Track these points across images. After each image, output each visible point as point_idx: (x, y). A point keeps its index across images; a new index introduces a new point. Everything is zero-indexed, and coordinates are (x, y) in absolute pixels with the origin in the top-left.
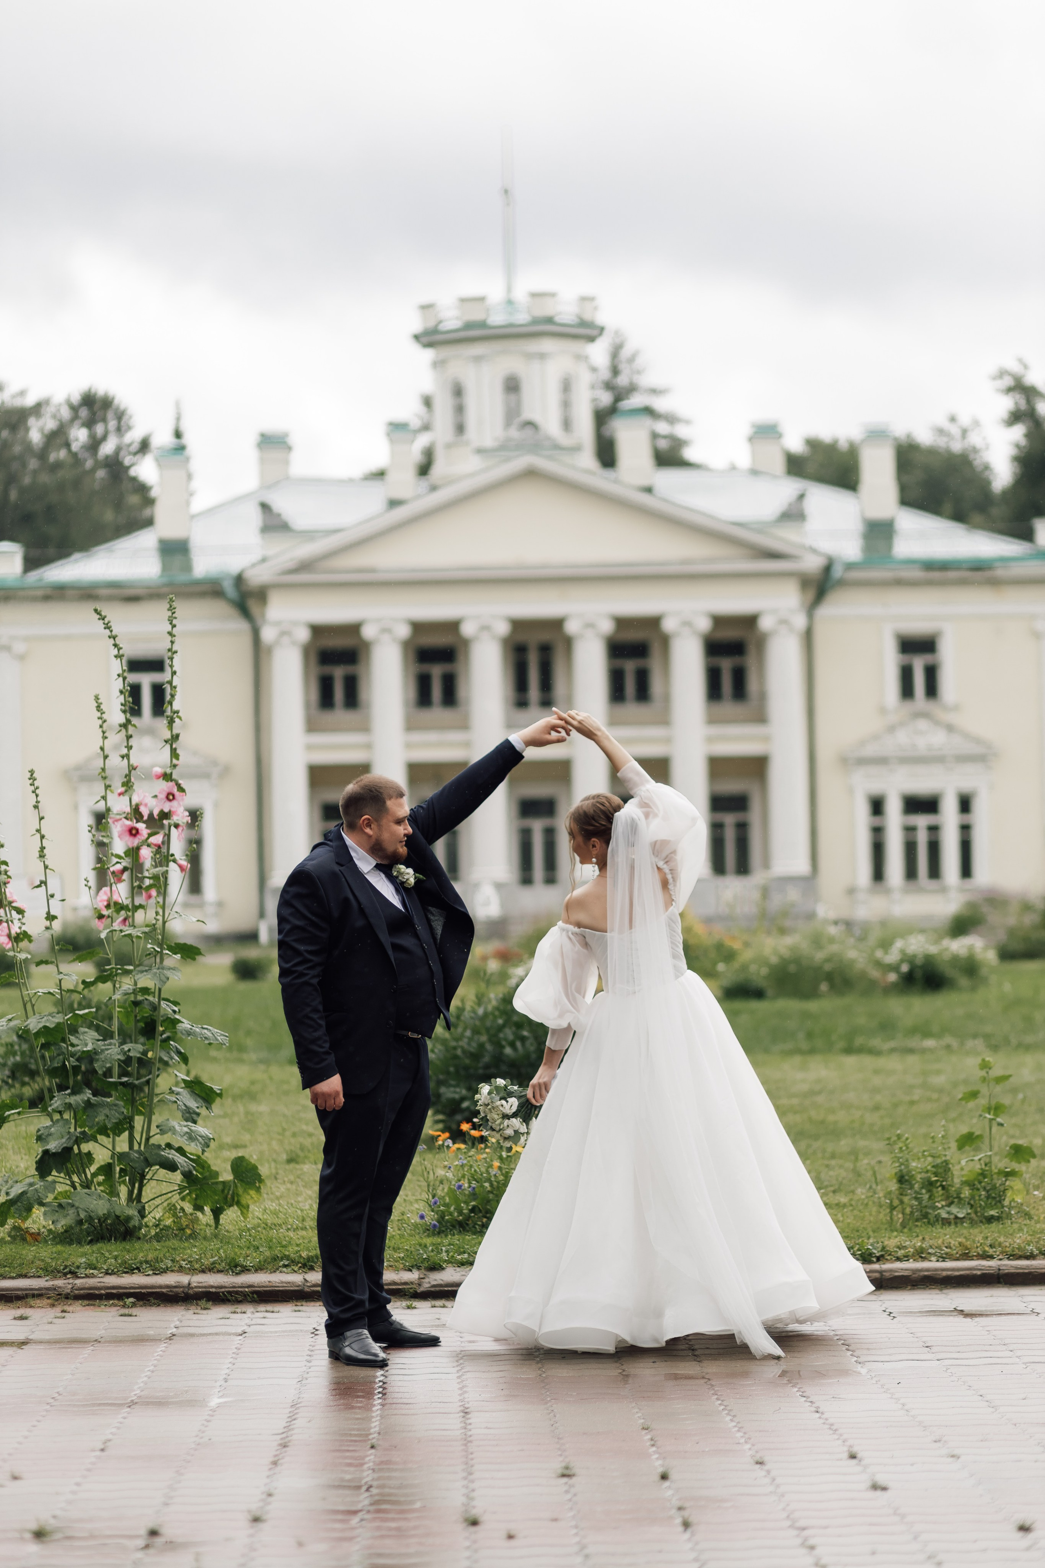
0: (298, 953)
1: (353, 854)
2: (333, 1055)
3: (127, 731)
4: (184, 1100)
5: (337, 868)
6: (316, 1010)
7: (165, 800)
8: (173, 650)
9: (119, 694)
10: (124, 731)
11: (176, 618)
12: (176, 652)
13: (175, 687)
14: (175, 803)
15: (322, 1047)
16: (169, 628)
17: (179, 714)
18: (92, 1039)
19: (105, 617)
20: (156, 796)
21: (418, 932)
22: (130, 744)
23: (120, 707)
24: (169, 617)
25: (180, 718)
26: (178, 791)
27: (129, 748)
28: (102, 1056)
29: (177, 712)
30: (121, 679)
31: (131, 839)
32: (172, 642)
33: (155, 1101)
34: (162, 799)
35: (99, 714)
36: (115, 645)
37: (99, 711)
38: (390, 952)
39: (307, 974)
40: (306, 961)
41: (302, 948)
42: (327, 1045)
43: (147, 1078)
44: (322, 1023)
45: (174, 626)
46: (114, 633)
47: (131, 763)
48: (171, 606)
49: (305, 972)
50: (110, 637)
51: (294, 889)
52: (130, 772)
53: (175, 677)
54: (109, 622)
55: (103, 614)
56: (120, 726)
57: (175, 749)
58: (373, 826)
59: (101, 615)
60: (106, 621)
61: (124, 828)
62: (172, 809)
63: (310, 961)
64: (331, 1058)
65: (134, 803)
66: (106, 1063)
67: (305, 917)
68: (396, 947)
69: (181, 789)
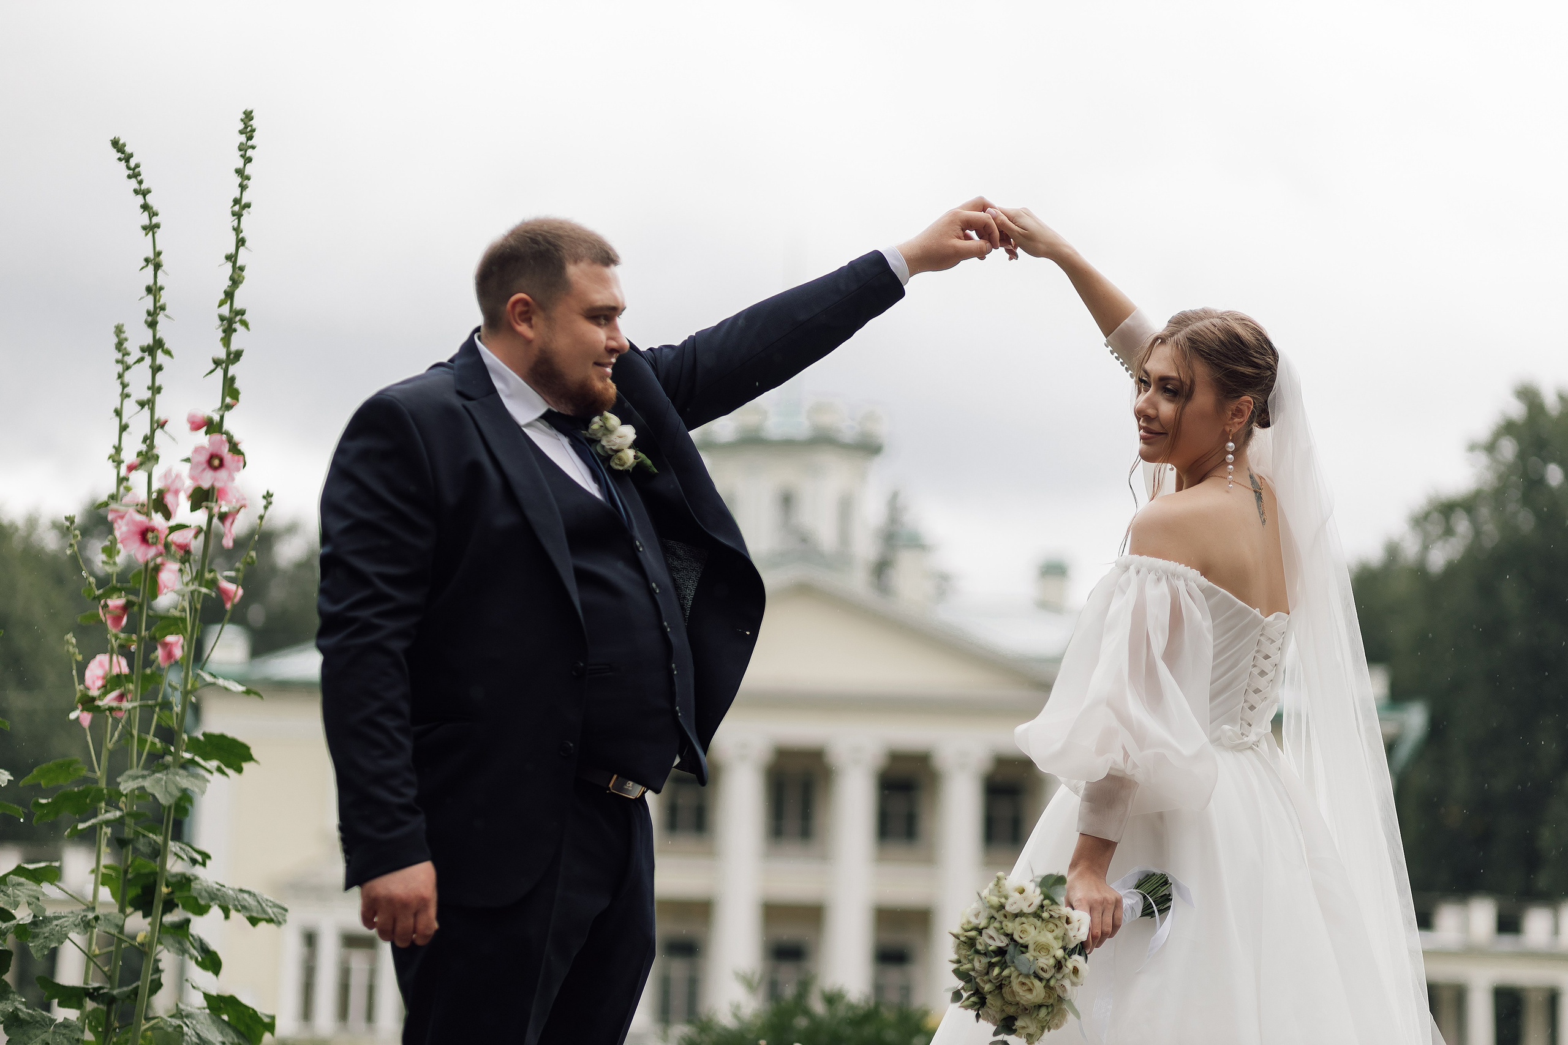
0: (359, 578)
1: (498, 385)
2: (422, 817)
3: (154, 359)
4: (198, 1027)
5: (457, 402)
6: (391, 710)
7: (205, 465)
8: (243, 202)
9: (144, 292)
10: (148, 360)
11: (253, 147)
12: (248, 206)
13: (242, 269)
14: (222, 474)
15: (401, 795)
16: (240, 163)
17: (244, 317)
18: (30, 896)
19: (131, 156)
20: (188, 460)
21: (641, 556)
22: (157, 384)
23: (145, 316)
24: (241, 144)
25: (245, 324)
26: (229, 450)
27: (156, 390)
28: (46, 930)
29: (242, 312)
30: (151, 267)
31: (143, 548)
32: (243, 187)
33: (143, 1028)
34: (198, 463)
35: (119, 356)
36: (145, 207)
37: (119, 351)
38: (571, 585)
39: (376, 628)
40: (379, 598)
41: (368, 567)
42: (412, 792)
43: (134, 985)
44: (407, 743)
45: (249, 160)
46: (144, 186)
47: (156, 417)
48: (246, 127)
49: (376, 621)
50: (136, 192)
51: (359, 444)
52: (153, 431)
53: (241, 249)
54: (137, 166)
55: (128, 149)
56: (143, 350)
57: (233, 379)
58: (534, 320)
59: (123, 152)
60: (132, 164)
61: (133, 529)
62: (218, 485)
63: (387, 598)
64: (418, 823)
65: (156, 485)
66: (51, 941)
67: (377, 501)
68: (584, 577)
69: (234, 448)
